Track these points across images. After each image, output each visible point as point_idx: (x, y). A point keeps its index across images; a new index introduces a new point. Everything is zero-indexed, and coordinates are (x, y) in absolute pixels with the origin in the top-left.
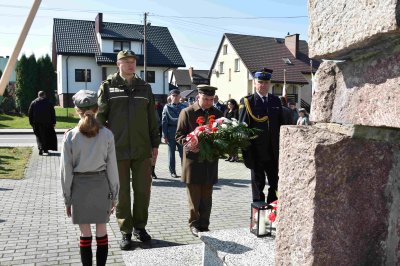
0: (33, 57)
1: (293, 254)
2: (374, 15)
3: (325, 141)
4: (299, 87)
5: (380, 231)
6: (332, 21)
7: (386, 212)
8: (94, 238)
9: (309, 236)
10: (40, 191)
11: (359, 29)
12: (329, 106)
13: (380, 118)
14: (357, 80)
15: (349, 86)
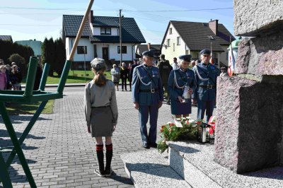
0: (51, 39)
1: (225, 152)
2: (275, 9)
3: (245, 84)
4: (218, 54)
5: (277, 137)
7: (280, 126)
8: (104, 145)
9: (236, 141)
10: (64, 120)
11: (266, 18)
12: (246, 65)
13: (278, 70)
14: (263, 48)
15: (259, 52)
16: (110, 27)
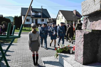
0: (17, 16)
1: (79, 57)
2: (96, 7)
3: (85, 33)
5: (97, 52)
6: (87, 8)
7: (98, 48)
9: (82, 53)
10: (21, 45)
11: (93, 10)
12: (86, 26)
13: (97, 28)
14: (92, 20)
15: (90, 22)
16: (38, 12)
